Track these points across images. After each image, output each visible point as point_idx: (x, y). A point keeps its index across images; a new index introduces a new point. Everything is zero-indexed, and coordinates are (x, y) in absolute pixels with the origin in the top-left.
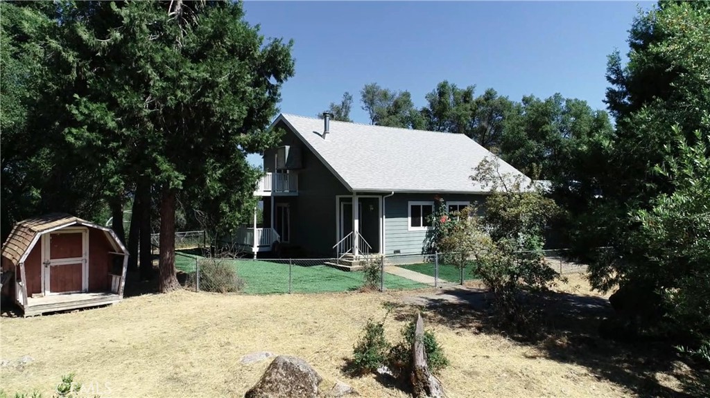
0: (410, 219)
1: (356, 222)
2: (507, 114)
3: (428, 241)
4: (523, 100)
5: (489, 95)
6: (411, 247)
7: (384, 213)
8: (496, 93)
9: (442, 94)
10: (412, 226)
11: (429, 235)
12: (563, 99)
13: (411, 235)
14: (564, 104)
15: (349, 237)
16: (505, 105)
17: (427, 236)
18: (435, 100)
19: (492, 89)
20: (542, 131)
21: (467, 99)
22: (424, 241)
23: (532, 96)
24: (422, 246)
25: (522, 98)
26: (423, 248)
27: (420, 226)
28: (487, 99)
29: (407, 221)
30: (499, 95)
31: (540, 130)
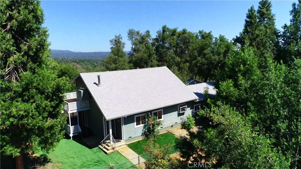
0: (135, 123)
1: (111, 130)
2: (191, 40)
3: (144, 130)
4: (199, 32)
5: (184, 32)
6: (136, 134)
7: (123, 123)
8: (187, 30)
9: (164, 31)
10: (137, 125)
11: (145, 127)
12: (214, 37)
13: (136, 129)
14: (214, 39)
15: (108, 137)
16: (191, 35)
17: (144, 128)
18: (160, 34)
19: (185, 29)
20: (204, 53)
21: (174, 34)
22: (143, 130)
23: (203, 30)
24: (142, 132)
25: (199, 31)
26: (142, 133)
27: (140, 124)
28: (183, 33)
29: (134, 124)
30: (188, 31)
31: (203, 52)
